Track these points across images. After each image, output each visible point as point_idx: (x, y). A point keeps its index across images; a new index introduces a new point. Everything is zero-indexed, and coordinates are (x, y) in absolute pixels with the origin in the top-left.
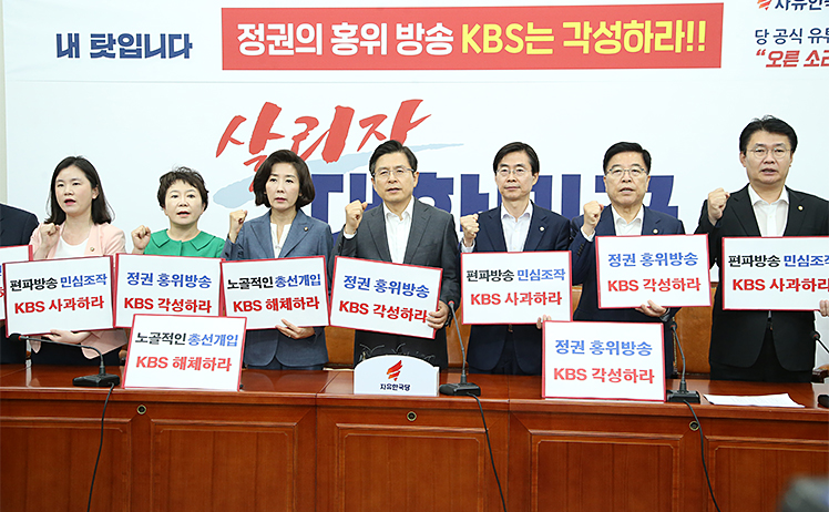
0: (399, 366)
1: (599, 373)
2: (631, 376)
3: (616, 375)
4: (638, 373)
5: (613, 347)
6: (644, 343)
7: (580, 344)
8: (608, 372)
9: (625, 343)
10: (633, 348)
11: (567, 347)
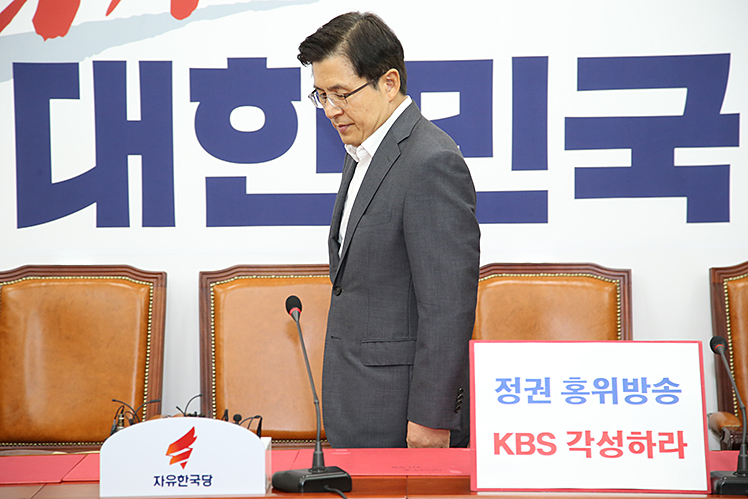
0: (189, 438)
1: (581, 440)
2: (643, 444)
3: (612, 444)
4: (656, 439)
5: (605, 388)
6: (666, 380)
7: (543, 385)
8: (598, 438)
9: (630, 381)
10: (644, 391)
11: (518, 391)
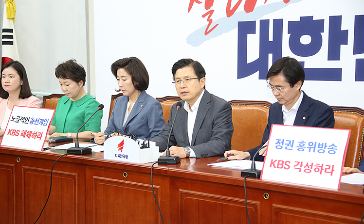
1: (299, 165)
2: (320, 169)
3: (309, 168)
4: (324, 167)
5: (312, 146)
6: (333, 145)
7: (291, 143)
8: (305, 165)
9: (321, 144)
10: (325, 148)
11: (283, 144)
